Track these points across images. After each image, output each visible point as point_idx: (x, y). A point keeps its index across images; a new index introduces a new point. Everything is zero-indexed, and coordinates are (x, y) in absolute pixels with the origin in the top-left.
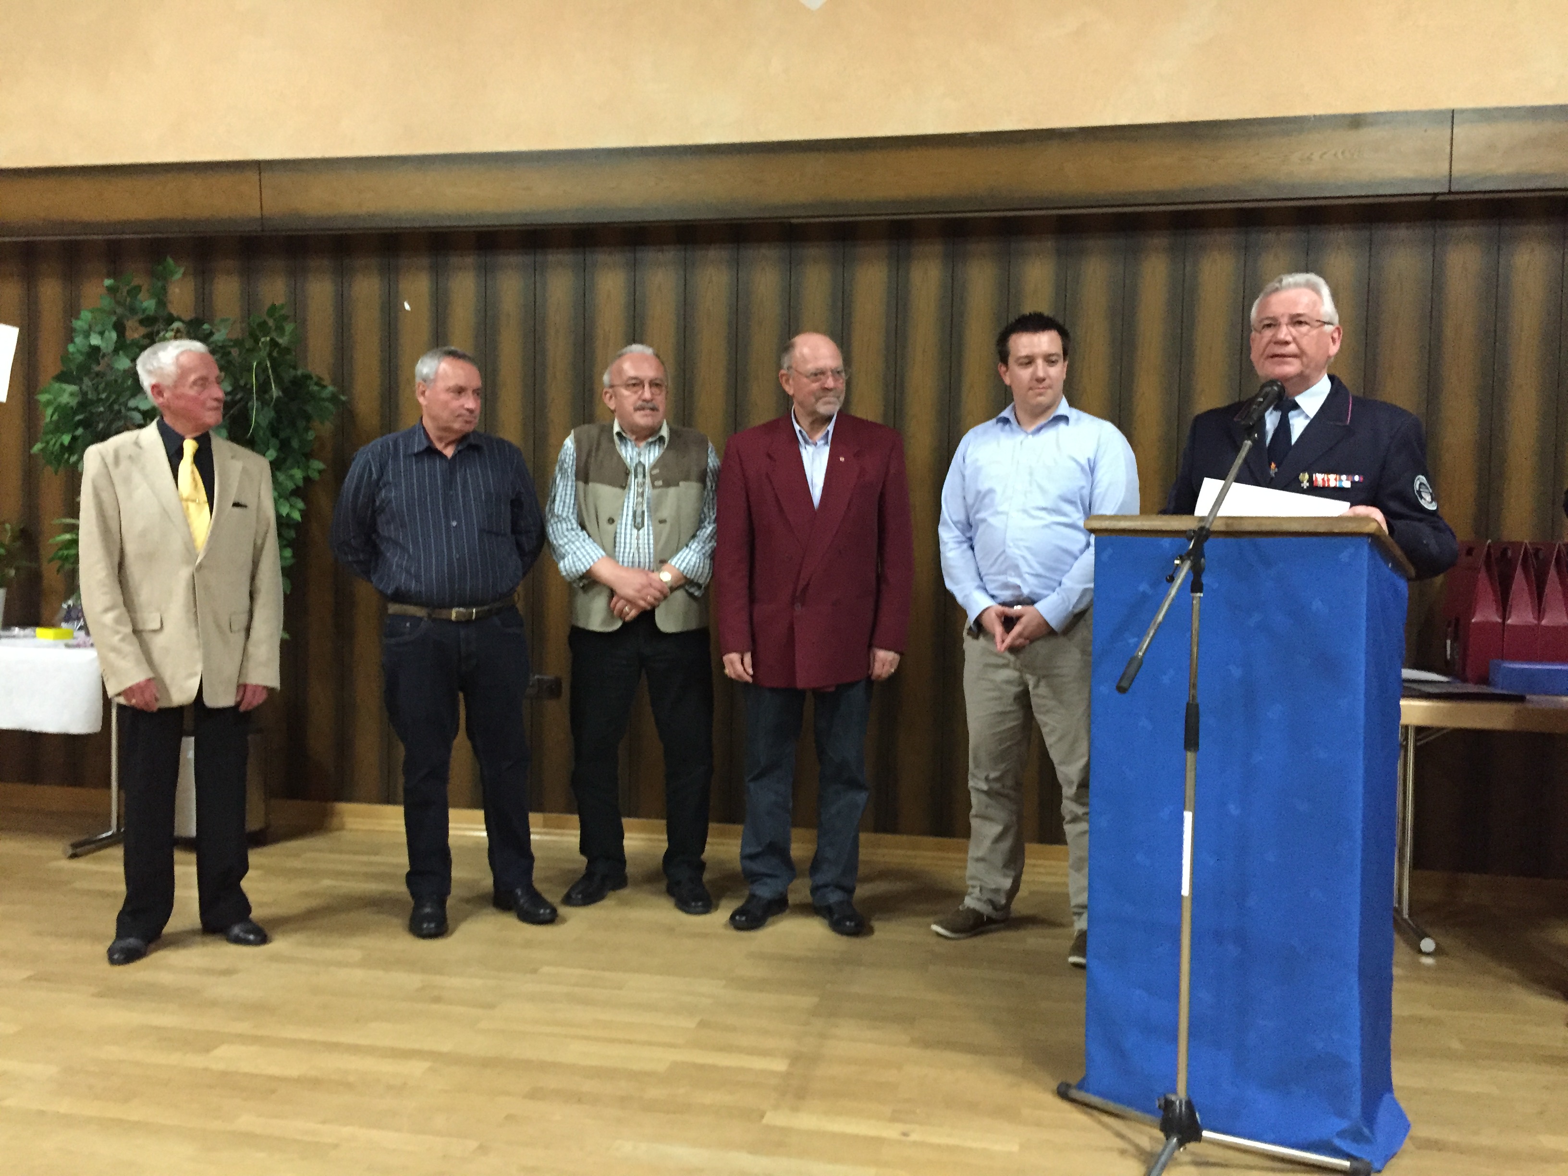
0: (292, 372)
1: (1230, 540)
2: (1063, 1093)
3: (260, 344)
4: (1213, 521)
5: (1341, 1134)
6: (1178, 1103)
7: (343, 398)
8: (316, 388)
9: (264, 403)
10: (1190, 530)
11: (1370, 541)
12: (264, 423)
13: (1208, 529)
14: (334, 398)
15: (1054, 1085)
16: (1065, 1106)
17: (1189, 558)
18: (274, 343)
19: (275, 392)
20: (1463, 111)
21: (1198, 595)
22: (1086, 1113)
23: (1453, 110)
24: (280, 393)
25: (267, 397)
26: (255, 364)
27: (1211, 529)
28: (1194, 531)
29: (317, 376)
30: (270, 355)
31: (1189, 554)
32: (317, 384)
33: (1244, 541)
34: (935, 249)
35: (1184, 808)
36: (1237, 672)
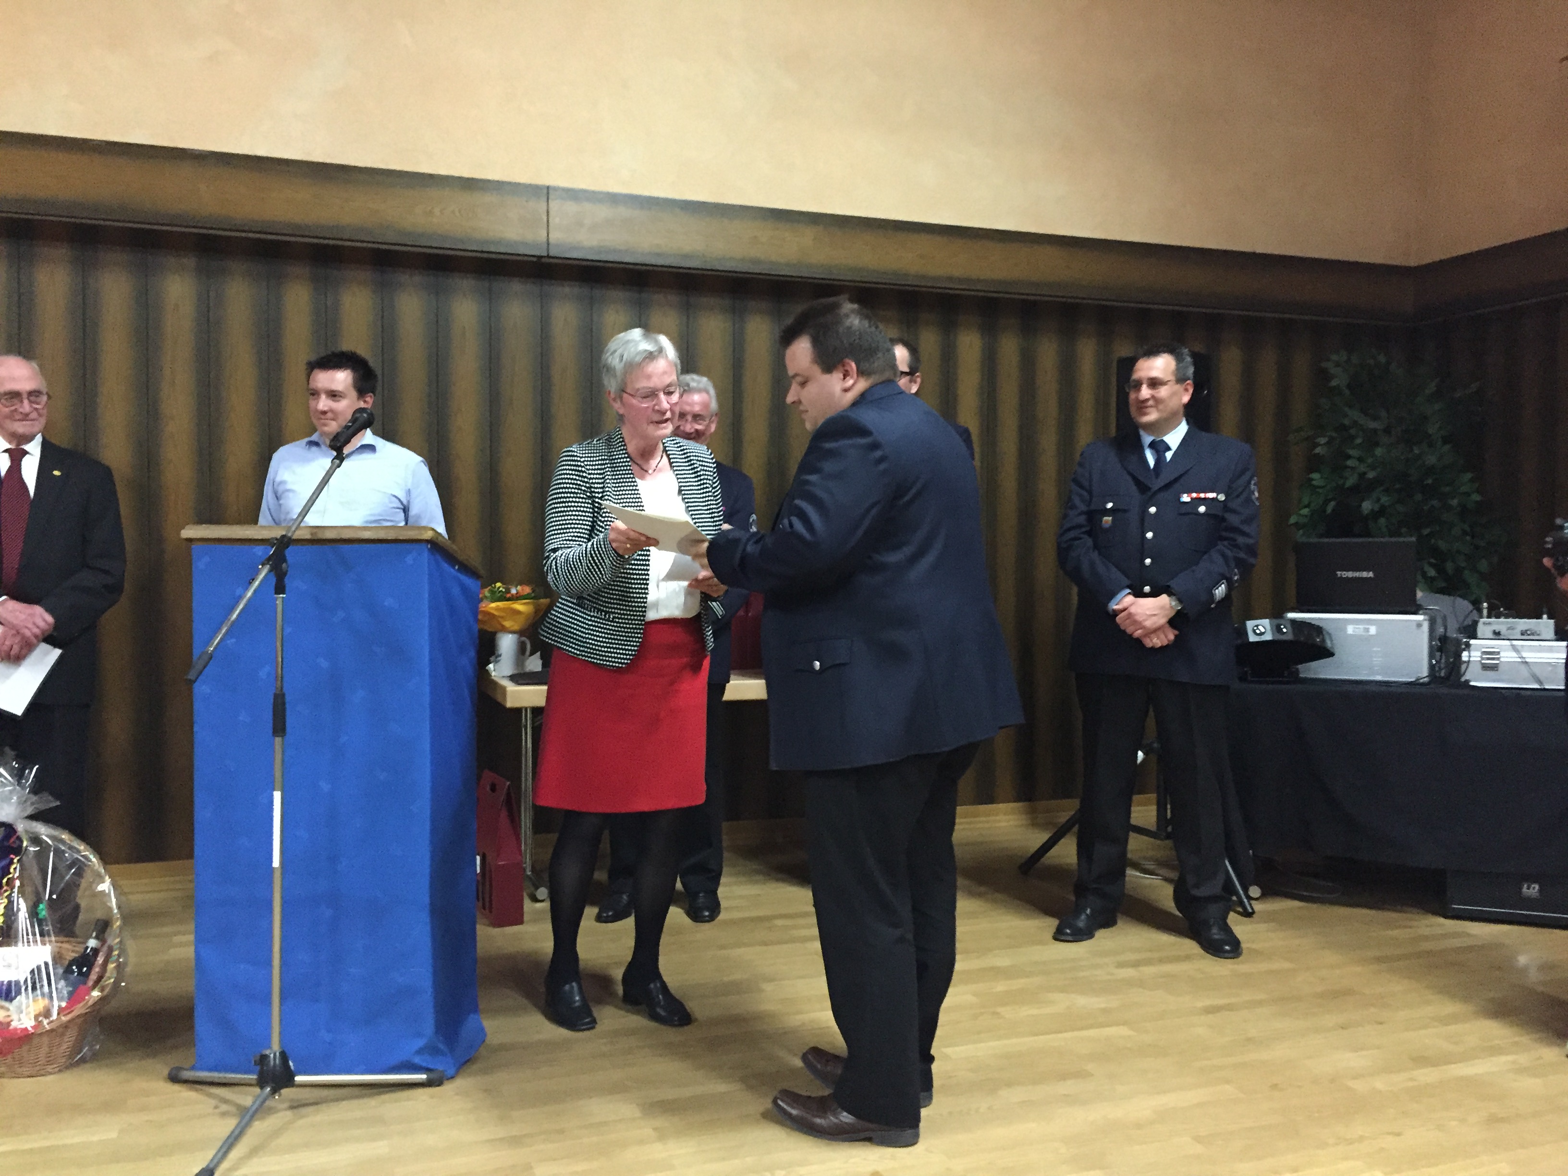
1: (315, 547)
2: (174, 1078)
4: (295, 531)
5: (419, 1052)
6: (272, 1055)
10: (272, 538)
11: (429, 546)
13: (290, 538)
15: (166, 1072)
16: (177, 1087)
17: (268, 564)
20: (556, 189)
21: (281, 596)
22: (196, 1090)
23: (548, 188)
27: (294, 537)
28: (277, 539)
31: (269, 559)
33: (326, 548)
34: (62, 252)
35: (274, 790)
36: (324, 663)
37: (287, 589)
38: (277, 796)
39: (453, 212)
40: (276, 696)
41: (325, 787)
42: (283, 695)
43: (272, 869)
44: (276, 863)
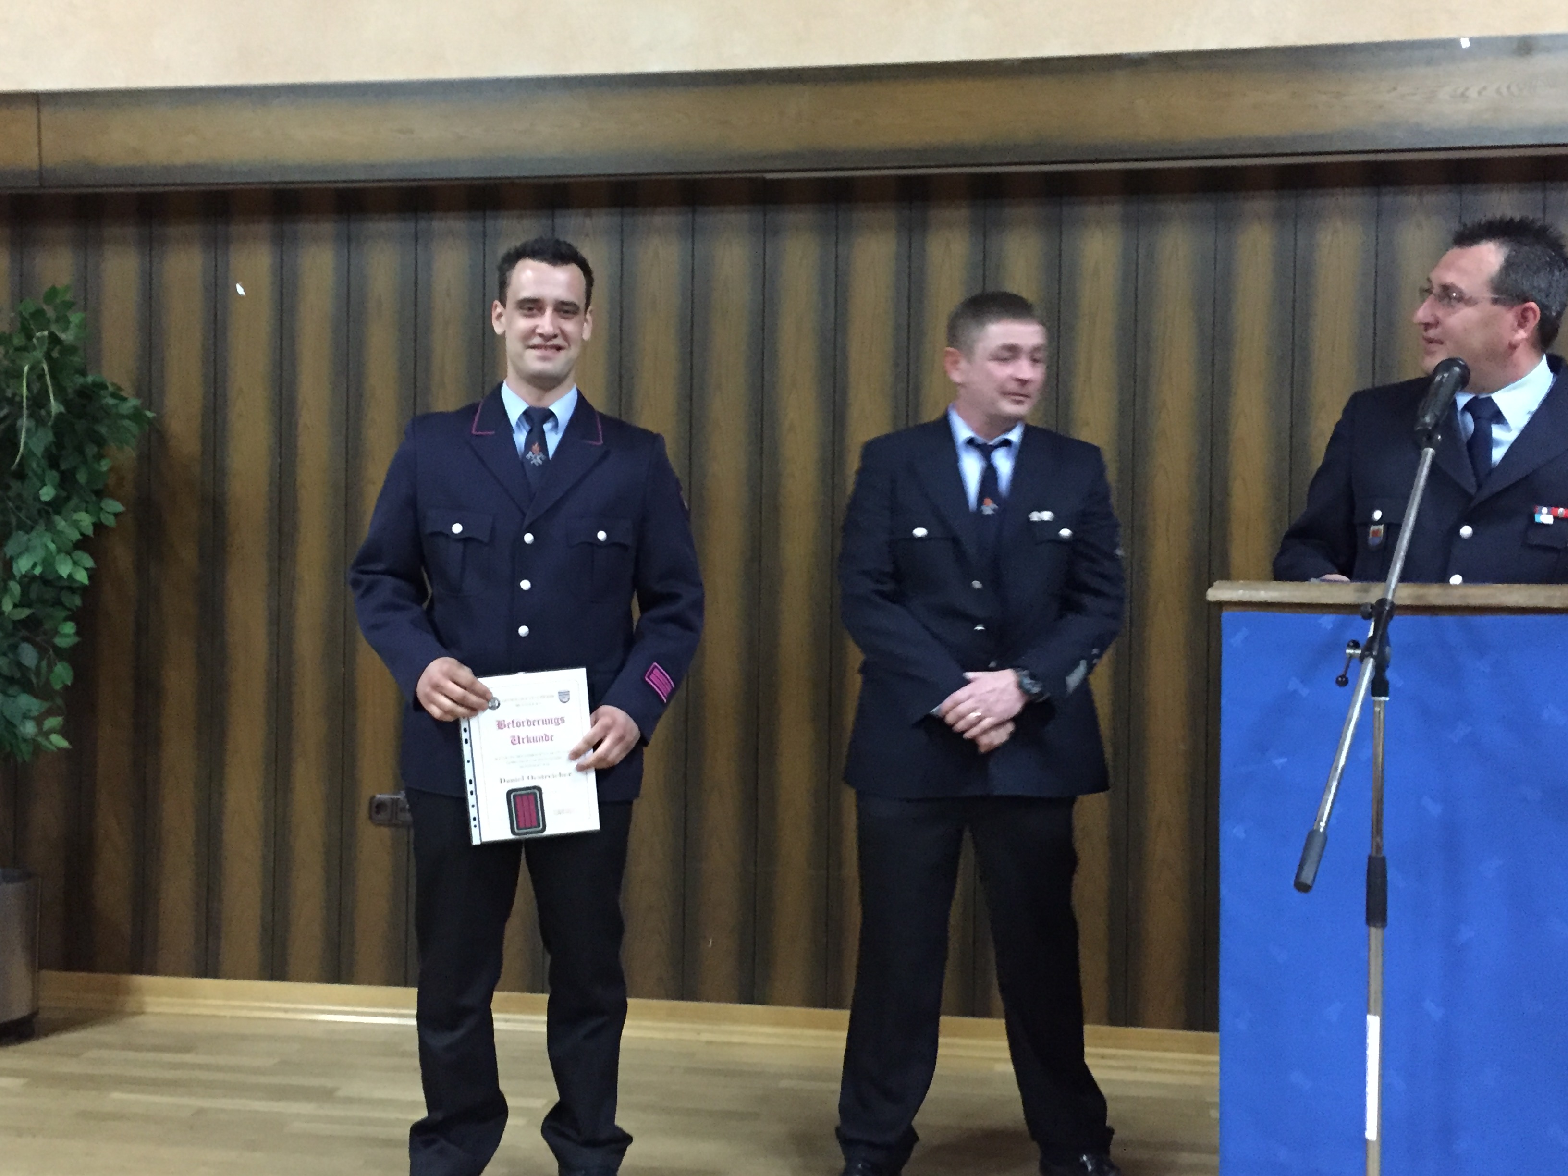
0: (80, 380)
3: (35, 340)
7: (150, 414)
8: (111, 401)
9: (39, 422)
10: (1368, 605)
12: (38, 450)
13: (1393, 606)
14: (137, 416)
17: (1370, 653)
18: (54, 339)
19: (55, 407)
21: (1383, 698)
24: (62, 409)
25: (43, 412)
26: (26, 368)
28: (1373, 606)
29: (113, 384)
30: (48, 357)
32: (114, 395)
34: (960, 214)
35: (1368, 1011)
36: (1435, 809)
37: (1391, 689)
38: (1373, 1023)
39: (1498, 91)
40: (1370, 858)
41: (1433, 1009)
42: (1383, 860)
43: (1365, 1141)
44: (1372, 1132)
